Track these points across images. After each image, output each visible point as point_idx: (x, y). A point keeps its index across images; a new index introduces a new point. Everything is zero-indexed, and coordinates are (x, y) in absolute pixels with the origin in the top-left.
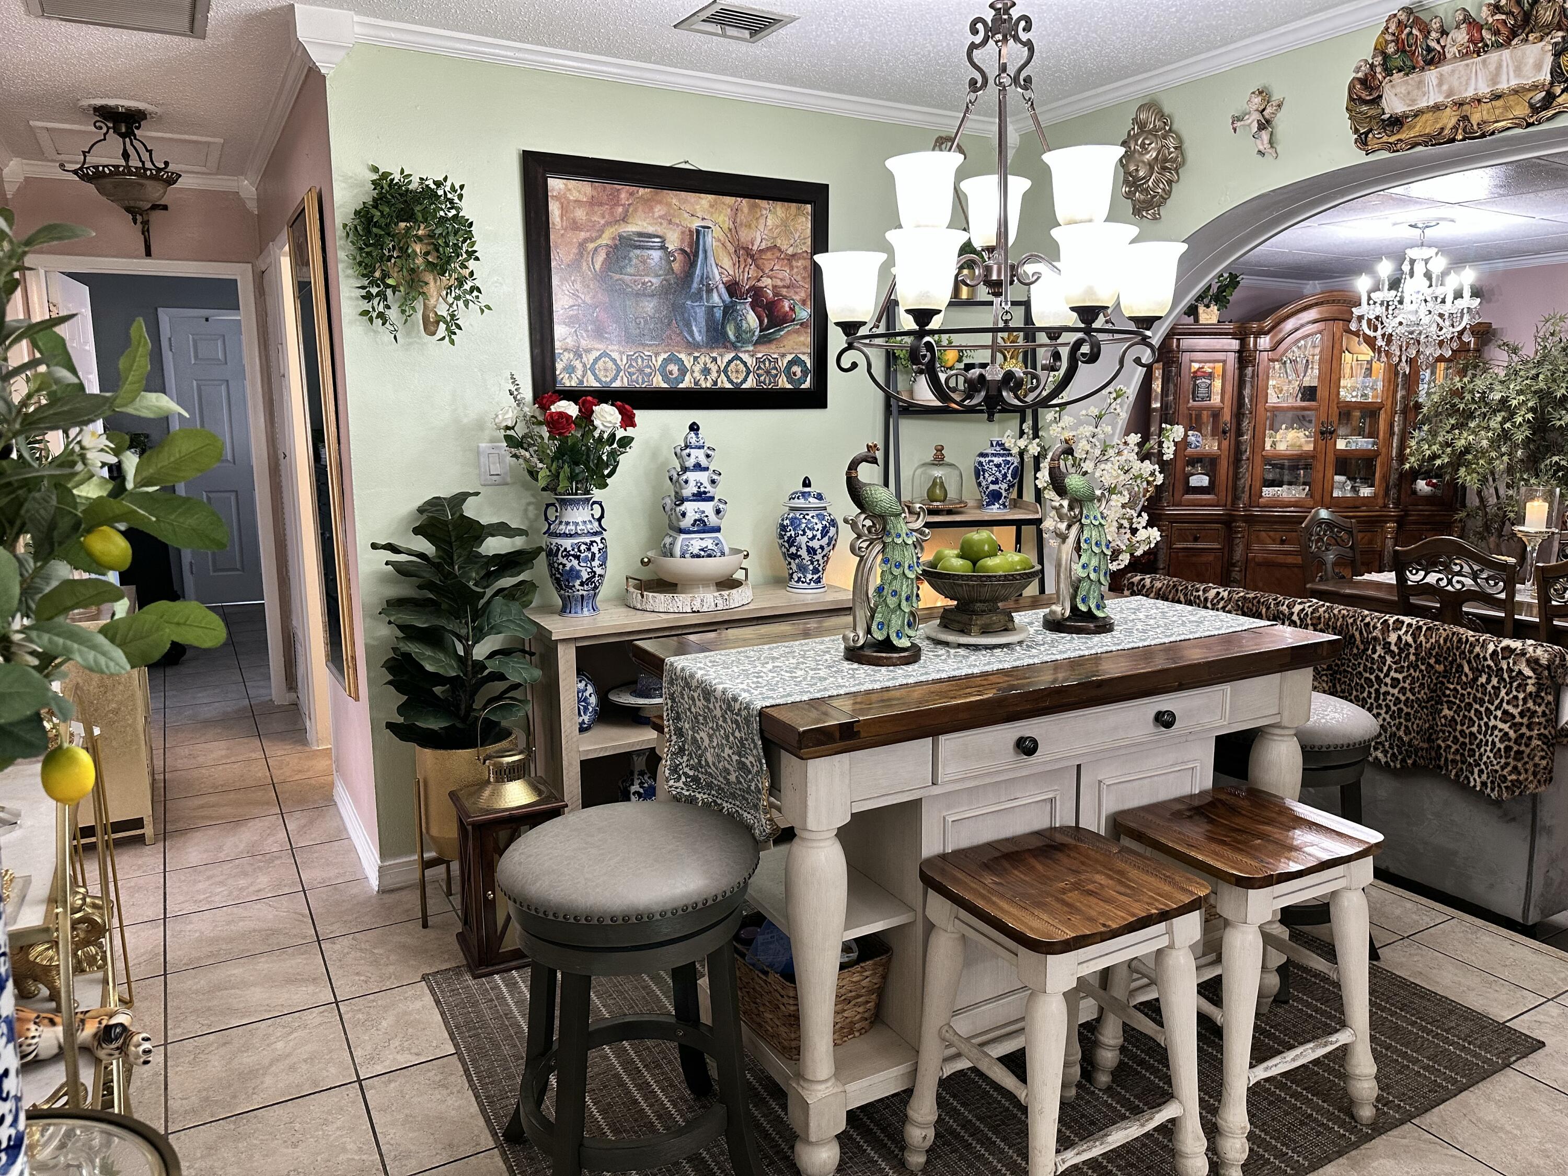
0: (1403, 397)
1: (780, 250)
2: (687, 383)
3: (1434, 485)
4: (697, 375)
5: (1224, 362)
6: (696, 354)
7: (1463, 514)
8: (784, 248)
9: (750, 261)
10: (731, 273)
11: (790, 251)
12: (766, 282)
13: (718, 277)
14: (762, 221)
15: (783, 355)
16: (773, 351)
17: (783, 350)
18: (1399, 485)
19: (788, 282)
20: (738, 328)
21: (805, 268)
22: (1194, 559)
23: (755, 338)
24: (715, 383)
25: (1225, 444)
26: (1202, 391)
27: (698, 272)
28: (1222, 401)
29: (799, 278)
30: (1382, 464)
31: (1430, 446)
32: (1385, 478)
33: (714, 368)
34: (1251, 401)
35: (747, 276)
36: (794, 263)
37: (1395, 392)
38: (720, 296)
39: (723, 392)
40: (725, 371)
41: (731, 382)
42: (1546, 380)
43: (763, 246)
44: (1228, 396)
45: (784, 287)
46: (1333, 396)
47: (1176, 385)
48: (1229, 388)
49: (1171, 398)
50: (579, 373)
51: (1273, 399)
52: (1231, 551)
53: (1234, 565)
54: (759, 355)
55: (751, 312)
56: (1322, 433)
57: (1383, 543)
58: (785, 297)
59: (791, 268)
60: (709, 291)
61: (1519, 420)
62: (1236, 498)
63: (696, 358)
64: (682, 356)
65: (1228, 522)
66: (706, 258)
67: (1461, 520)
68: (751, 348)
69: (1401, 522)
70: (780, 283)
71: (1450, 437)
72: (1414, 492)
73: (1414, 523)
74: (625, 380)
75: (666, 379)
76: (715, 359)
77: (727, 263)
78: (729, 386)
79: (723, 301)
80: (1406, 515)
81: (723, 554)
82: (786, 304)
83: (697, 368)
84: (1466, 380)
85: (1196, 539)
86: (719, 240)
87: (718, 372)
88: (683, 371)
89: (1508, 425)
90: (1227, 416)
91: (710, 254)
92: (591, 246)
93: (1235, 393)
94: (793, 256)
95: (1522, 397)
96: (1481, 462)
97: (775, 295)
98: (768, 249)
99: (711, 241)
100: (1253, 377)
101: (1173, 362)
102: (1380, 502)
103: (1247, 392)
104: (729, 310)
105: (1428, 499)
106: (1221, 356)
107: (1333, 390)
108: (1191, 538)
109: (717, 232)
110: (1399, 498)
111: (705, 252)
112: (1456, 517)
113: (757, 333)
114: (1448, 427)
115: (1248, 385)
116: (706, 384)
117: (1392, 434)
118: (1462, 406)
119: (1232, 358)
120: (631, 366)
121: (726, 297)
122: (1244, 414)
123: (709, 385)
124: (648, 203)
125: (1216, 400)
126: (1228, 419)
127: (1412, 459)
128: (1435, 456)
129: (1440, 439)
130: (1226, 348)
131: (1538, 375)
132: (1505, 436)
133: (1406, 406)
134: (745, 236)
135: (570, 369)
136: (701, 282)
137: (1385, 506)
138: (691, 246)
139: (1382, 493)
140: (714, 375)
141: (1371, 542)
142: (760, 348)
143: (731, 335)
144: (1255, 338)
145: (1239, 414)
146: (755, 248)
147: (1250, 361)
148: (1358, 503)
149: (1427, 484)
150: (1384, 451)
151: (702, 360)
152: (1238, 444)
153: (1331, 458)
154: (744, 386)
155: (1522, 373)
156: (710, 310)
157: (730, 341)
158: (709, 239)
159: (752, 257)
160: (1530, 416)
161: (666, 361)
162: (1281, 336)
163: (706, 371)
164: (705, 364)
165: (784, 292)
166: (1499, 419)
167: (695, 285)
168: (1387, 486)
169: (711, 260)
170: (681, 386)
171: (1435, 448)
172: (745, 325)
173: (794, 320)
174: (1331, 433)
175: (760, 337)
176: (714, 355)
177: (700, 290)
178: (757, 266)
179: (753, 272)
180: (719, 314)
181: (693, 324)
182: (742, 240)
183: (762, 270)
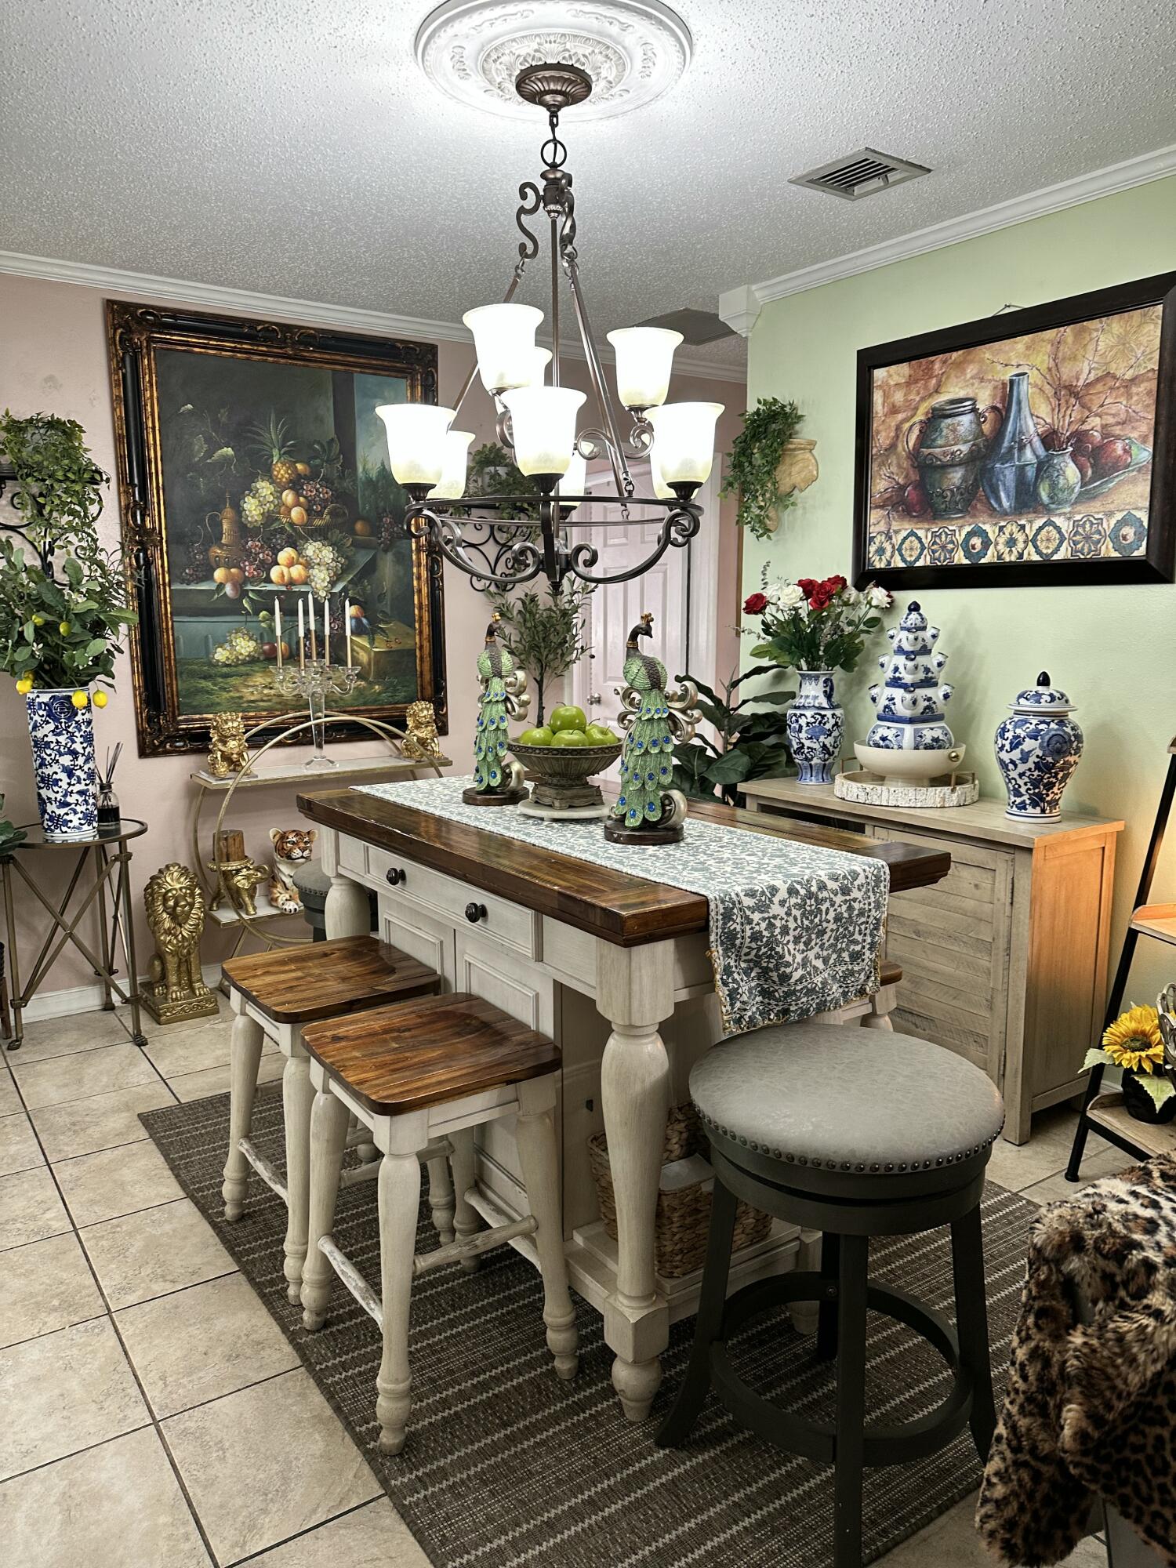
1: (1114, 377)
2: (989, 558)
4: (1001, 547)
6: (1003, 523)
8: (1118, 374)
9: (1073, 401)
10: (1049, 420)
11: (1129, 375)
12: (1095, 422)
13: (1032, 429)
14: (1091, 347)
15: (1110, 514)
16: (1096, 508)
17: (1112, 507)
19: (1123, 416)
20: (1054, 486)
21: (1149, 393)
23: (1074, 496)
24: (1021, 555)
27: (1010, 428)
29: (1138, 408)
33: (1020, 537)
35: (1068, 421)
36: (1134, 390)
38: (1034, 451)
39: (1031, 566)
40: (1034, 541)
41: (1039, 552)
43: (1092, 377)
45: (1118, 423)
50: (888, 554)
54: (1078, 517)
55: (1072, 465)
58: (1118, 437)
59: (1129, 396)
60: (1022, 448)
63: (1001, 529)
64: (987, 527)
66: (1019, 410)
68: (1068, 510)
70: (1111, 420)
74: (928, 558)
75: (967, 555)
76: (1023, 527)
77: (1044, 410)
78: (1036, 558)
79: (1037, 457)
81: (900, 747)
82: (1119, 447)
83: (1002, 539)
86: (1036, 386)
87: (1026, 542)
88: (986, 544)
91: (1024, 405)
92: (906, 426)
94: (1133, 380)
97: (1105, 436)
98: (1098, 380)
99: (1025, 389)
104: (1044, 467)
109: (1034, 376)
111: (1019, 403)
113: (1077, 490)
116: (1010, 557)
120: (935, 543)
121: (1041, 452)
123: (1013, 559)
124: (959, 366)
134: (1067, 372)
135: (881, 551)
136: (1013, 439)
138: (1003, 400)
140: (1020, 545)
142: (1079, 508)
143: (1044, 496)
146: (1081, 383)
151: (1007, 531)
154: (1055, 557)
156: (1021, 470)
157: (1042, 504)
158: (1024, 387)
159: (1077, 396)
161: (970, 535)
163: (1011, 542)
164: (1011, 535)
165: (1117, 430)
167: (1006, 444)
169: (1025, 411)
170: (983, 561)
172: (1062, 481)
173: (1129, 466)
175: (1080, 493)
176: (1022, 522)
177: (1011, 448)
178: (1083, 406)
179: (1076, 413)
180: (1030, 473)
181: (1001, 488)
182: (1064, 377)
183: (1089, 409)
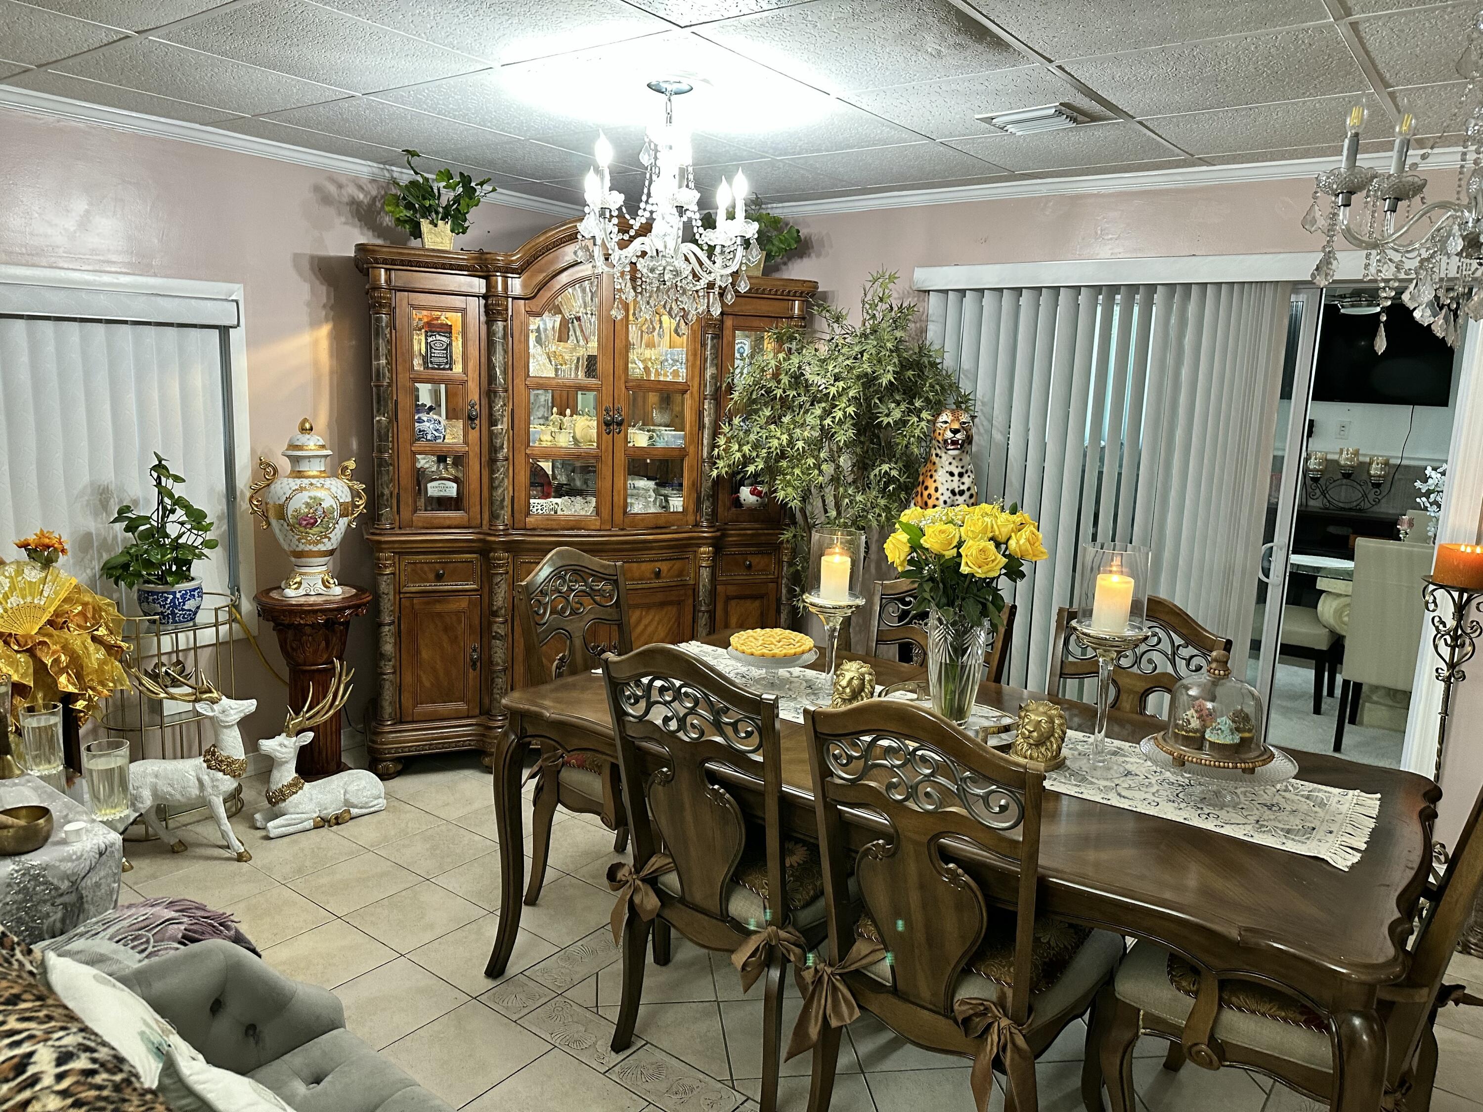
0: (713, 377)
3: (759, 494)
5: (463, 311)
7: (787, 535)
18: (714, 496)
22: (439, 608)
25: (474, 435)
26: (438, 354)
28: (465, 371)
30: (691, 468)
31: (740, 446)
32: (696, 487)
34: (505, 372)
37: (703, 370)
42: (869, 360)
44: (473, 364)
46: (619, 371)
47: (389, 342)
48: (473, 351)
49: (383, 361)
51: (534, 369)
52: (491, 592)
53: (495, 614)
56: (607, 424)
57: (698, 575)
61: (839, 414)
62: (494, 516)
65: (484, 550)
67: (788, 541)
69: (718, 545)
71: (764, 433)
72: (737, 503)
73: (737, 545)
80: (724, 535)
84: (781, 356)
85: (439, 578)
89: (828, 421)
90: (474, 395)
93: (484, 360)
95: (841, 384)
96: (797, 471)
100: (505, 336)
101: (381, 305)
102: (691, 518)
103: (498, 359)
105: (753, 513)
106: (458, 301)
107: (619, 363)
108: (432, 576)
110: (714, 514)
112: (782, 537)
114: (763, 421)
115: (499, 349)
117: (701, 427)
118: (779, 392)
119: (475, 307)
122: (495, 392)
125: (458, 368)
126: (476, 398)
127: (721, 464)
128: (747, 461)
129: (753, 437)
130: (464, 289)
131: (862, 353)
132: (827, 434)
133: (717, 390)
137: (697, 525)
139: (692, 507)
141: (681, 573)
144: (505, 278)
145: (489, 393)
147: (499, 313)
148: (661, 522)
149: (752, 493)
150: (692, 450)
152: (492, 435)
153: (621, 459)
155: (845, 350)
160: (851, 410)
162: (541, 277)
166: (818, 411)
168: (699, 498)
171: (746, 448)
174: (620, 424)
